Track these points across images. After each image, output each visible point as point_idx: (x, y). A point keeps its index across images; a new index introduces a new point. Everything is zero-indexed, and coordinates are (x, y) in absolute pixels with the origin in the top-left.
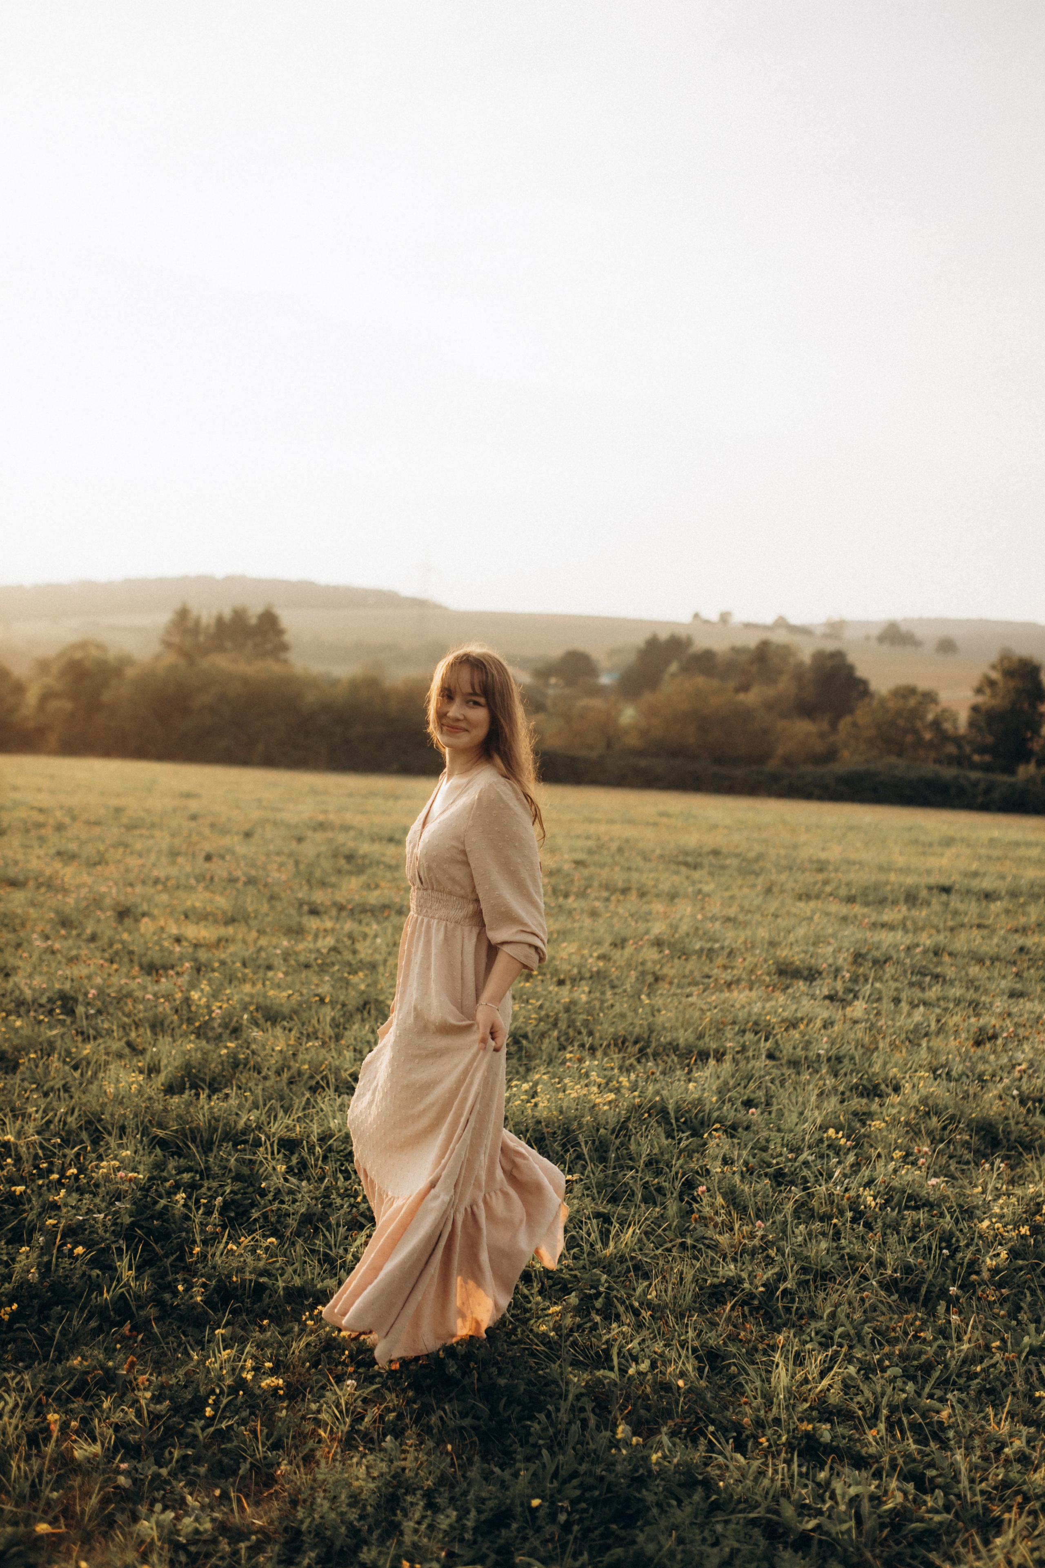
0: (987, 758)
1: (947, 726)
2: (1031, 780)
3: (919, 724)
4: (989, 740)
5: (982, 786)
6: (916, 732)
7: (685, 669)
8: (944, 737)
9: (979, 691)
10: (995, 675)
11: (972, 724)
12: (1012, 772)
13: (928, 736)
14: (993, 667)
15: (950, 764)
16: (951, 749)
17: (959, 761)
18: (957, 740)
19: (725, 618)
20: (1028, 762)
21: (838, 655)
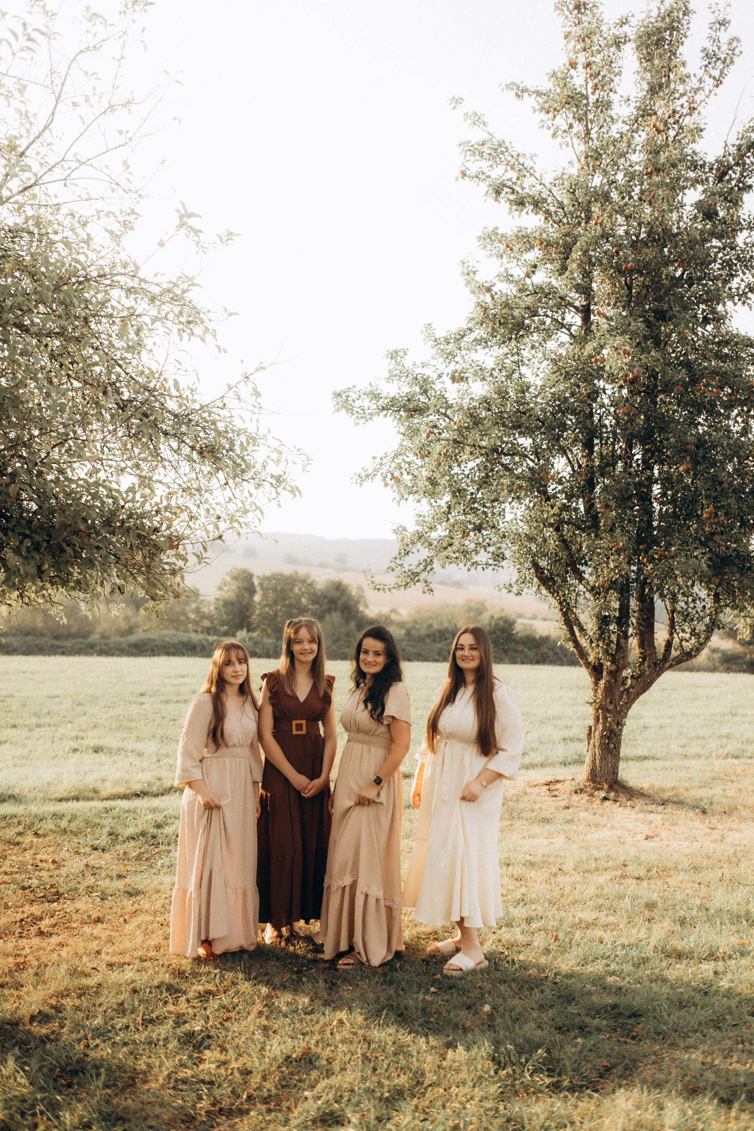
0: (226, 628)
1: (205, 610)
3: (188, 608)
4: (225, 616)
6: (184, 614)
8: (204, 617)
9: (220, 589)
11: (216, 609)
12: (234, 635)
13: (192, 616)
14: (227, 574)
15: (202, 632)
16: (206, 623)
17: (208, 631)
18: (210, 618)
20: (242, 629)
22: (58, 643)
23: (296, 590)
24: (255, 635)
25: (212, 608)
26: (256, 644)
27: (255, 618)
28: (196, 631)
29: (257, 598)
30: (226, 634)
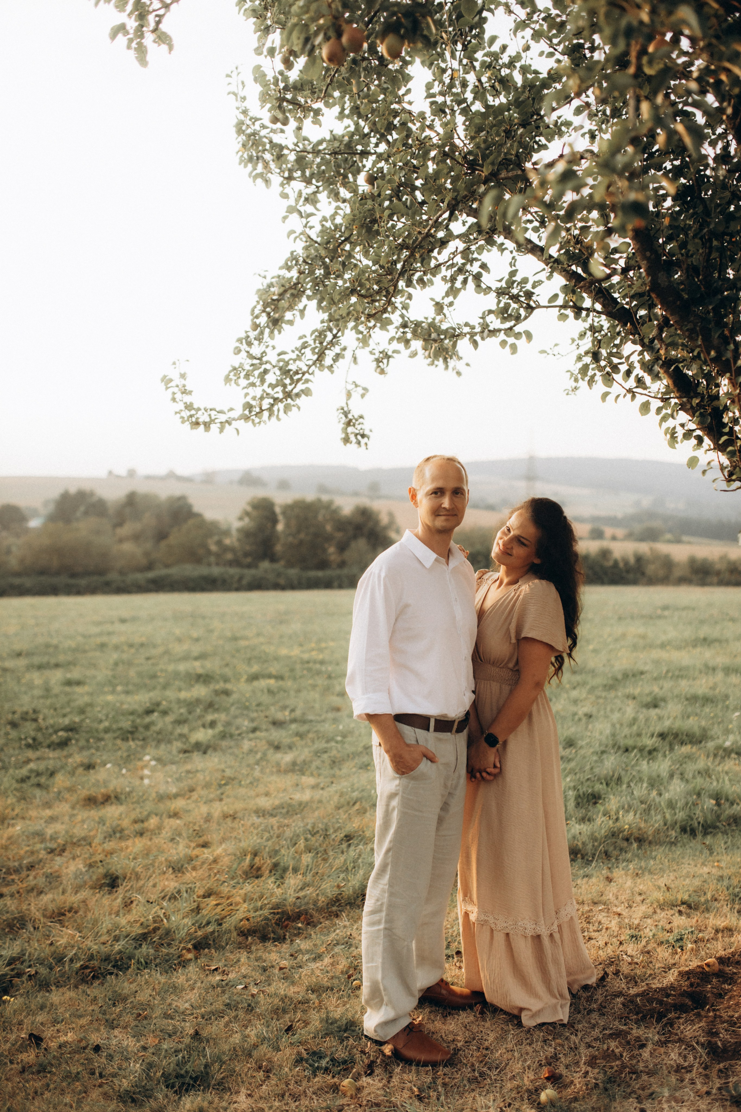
0: (249, 559)
1: (227, 541)
2: (266, 571)
3: (209, 542)
4: (248, 548)
5: (237, 578)
6: (206, 547)
7: (86, 513)
8: (226, 549)
9: (241, 519)
10: (249, 509)
11: (239, 540)
12: (256, 567)
13: (213, 548)
14: (248, 504)
15: (225, 565)
16: (229, 556)
18: (232, 550)
19: (132, 473)
20: (264, 561)
21: (182, 498)
22: (72, 581)
23: (320, 518)
24: (279, 566)
25: (234, 539)
26: (279, 575)
27: (278, 548)
28: (217, 564)
29: (280, 527)
30: (249, 566)
